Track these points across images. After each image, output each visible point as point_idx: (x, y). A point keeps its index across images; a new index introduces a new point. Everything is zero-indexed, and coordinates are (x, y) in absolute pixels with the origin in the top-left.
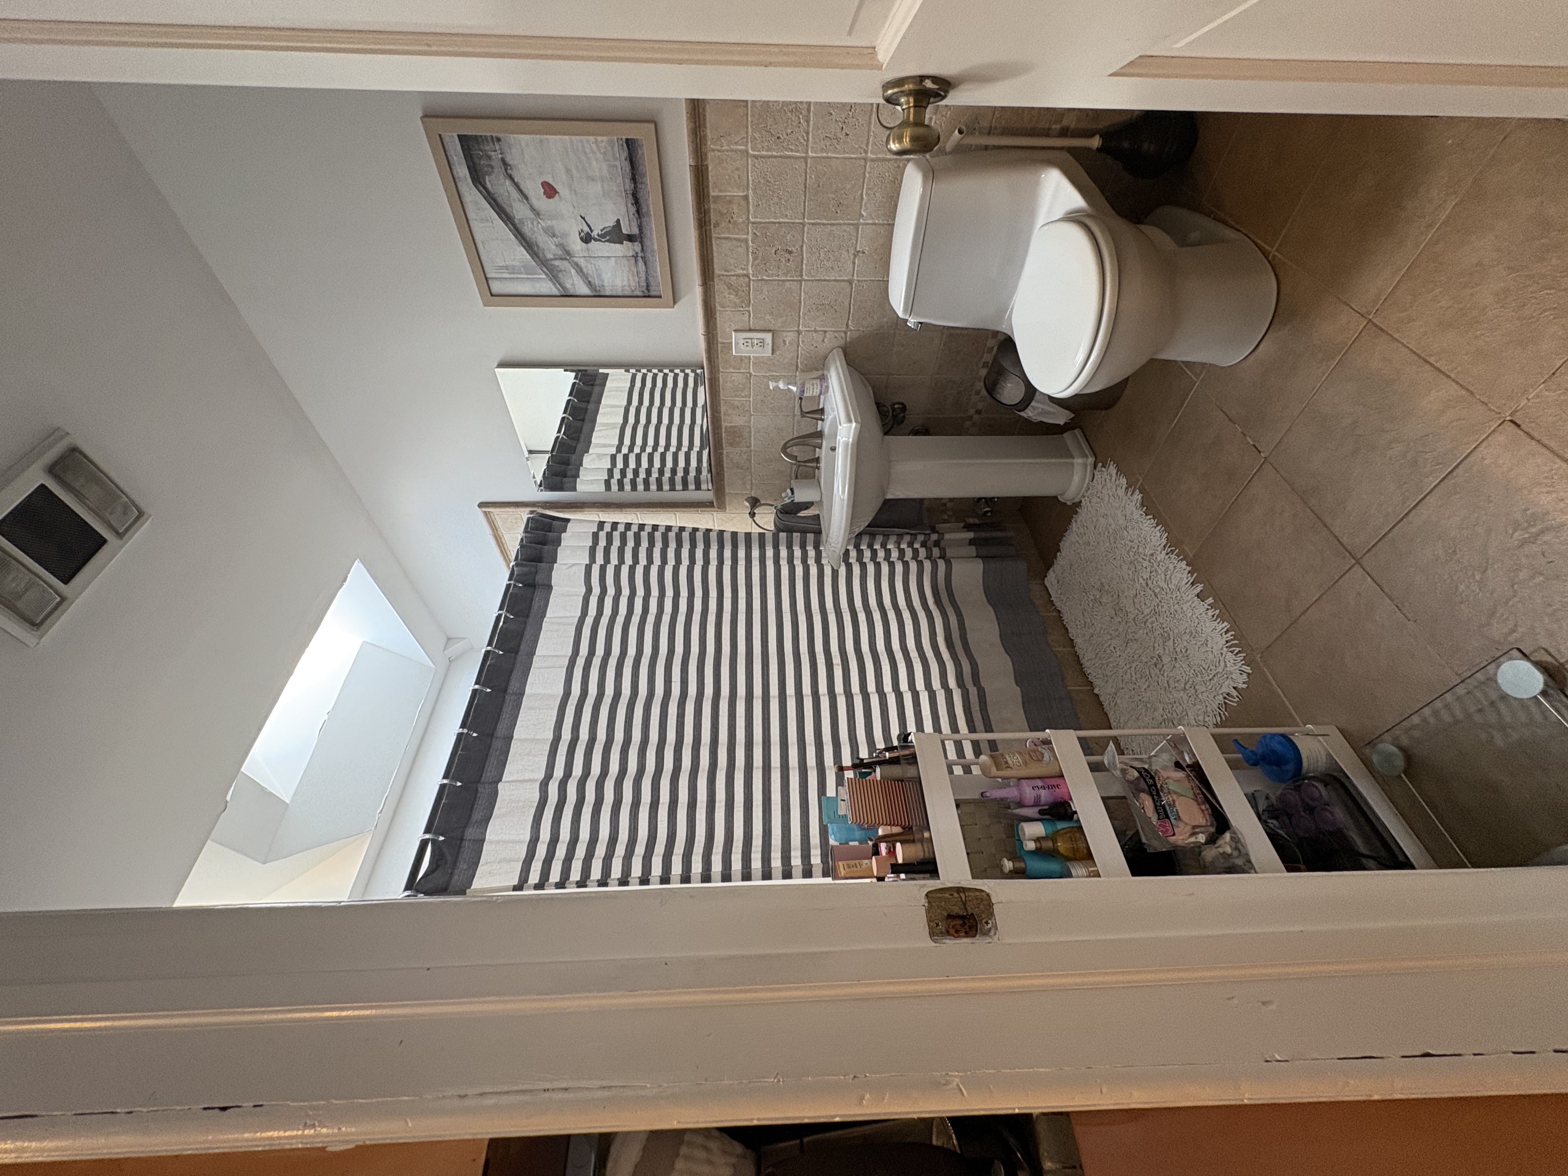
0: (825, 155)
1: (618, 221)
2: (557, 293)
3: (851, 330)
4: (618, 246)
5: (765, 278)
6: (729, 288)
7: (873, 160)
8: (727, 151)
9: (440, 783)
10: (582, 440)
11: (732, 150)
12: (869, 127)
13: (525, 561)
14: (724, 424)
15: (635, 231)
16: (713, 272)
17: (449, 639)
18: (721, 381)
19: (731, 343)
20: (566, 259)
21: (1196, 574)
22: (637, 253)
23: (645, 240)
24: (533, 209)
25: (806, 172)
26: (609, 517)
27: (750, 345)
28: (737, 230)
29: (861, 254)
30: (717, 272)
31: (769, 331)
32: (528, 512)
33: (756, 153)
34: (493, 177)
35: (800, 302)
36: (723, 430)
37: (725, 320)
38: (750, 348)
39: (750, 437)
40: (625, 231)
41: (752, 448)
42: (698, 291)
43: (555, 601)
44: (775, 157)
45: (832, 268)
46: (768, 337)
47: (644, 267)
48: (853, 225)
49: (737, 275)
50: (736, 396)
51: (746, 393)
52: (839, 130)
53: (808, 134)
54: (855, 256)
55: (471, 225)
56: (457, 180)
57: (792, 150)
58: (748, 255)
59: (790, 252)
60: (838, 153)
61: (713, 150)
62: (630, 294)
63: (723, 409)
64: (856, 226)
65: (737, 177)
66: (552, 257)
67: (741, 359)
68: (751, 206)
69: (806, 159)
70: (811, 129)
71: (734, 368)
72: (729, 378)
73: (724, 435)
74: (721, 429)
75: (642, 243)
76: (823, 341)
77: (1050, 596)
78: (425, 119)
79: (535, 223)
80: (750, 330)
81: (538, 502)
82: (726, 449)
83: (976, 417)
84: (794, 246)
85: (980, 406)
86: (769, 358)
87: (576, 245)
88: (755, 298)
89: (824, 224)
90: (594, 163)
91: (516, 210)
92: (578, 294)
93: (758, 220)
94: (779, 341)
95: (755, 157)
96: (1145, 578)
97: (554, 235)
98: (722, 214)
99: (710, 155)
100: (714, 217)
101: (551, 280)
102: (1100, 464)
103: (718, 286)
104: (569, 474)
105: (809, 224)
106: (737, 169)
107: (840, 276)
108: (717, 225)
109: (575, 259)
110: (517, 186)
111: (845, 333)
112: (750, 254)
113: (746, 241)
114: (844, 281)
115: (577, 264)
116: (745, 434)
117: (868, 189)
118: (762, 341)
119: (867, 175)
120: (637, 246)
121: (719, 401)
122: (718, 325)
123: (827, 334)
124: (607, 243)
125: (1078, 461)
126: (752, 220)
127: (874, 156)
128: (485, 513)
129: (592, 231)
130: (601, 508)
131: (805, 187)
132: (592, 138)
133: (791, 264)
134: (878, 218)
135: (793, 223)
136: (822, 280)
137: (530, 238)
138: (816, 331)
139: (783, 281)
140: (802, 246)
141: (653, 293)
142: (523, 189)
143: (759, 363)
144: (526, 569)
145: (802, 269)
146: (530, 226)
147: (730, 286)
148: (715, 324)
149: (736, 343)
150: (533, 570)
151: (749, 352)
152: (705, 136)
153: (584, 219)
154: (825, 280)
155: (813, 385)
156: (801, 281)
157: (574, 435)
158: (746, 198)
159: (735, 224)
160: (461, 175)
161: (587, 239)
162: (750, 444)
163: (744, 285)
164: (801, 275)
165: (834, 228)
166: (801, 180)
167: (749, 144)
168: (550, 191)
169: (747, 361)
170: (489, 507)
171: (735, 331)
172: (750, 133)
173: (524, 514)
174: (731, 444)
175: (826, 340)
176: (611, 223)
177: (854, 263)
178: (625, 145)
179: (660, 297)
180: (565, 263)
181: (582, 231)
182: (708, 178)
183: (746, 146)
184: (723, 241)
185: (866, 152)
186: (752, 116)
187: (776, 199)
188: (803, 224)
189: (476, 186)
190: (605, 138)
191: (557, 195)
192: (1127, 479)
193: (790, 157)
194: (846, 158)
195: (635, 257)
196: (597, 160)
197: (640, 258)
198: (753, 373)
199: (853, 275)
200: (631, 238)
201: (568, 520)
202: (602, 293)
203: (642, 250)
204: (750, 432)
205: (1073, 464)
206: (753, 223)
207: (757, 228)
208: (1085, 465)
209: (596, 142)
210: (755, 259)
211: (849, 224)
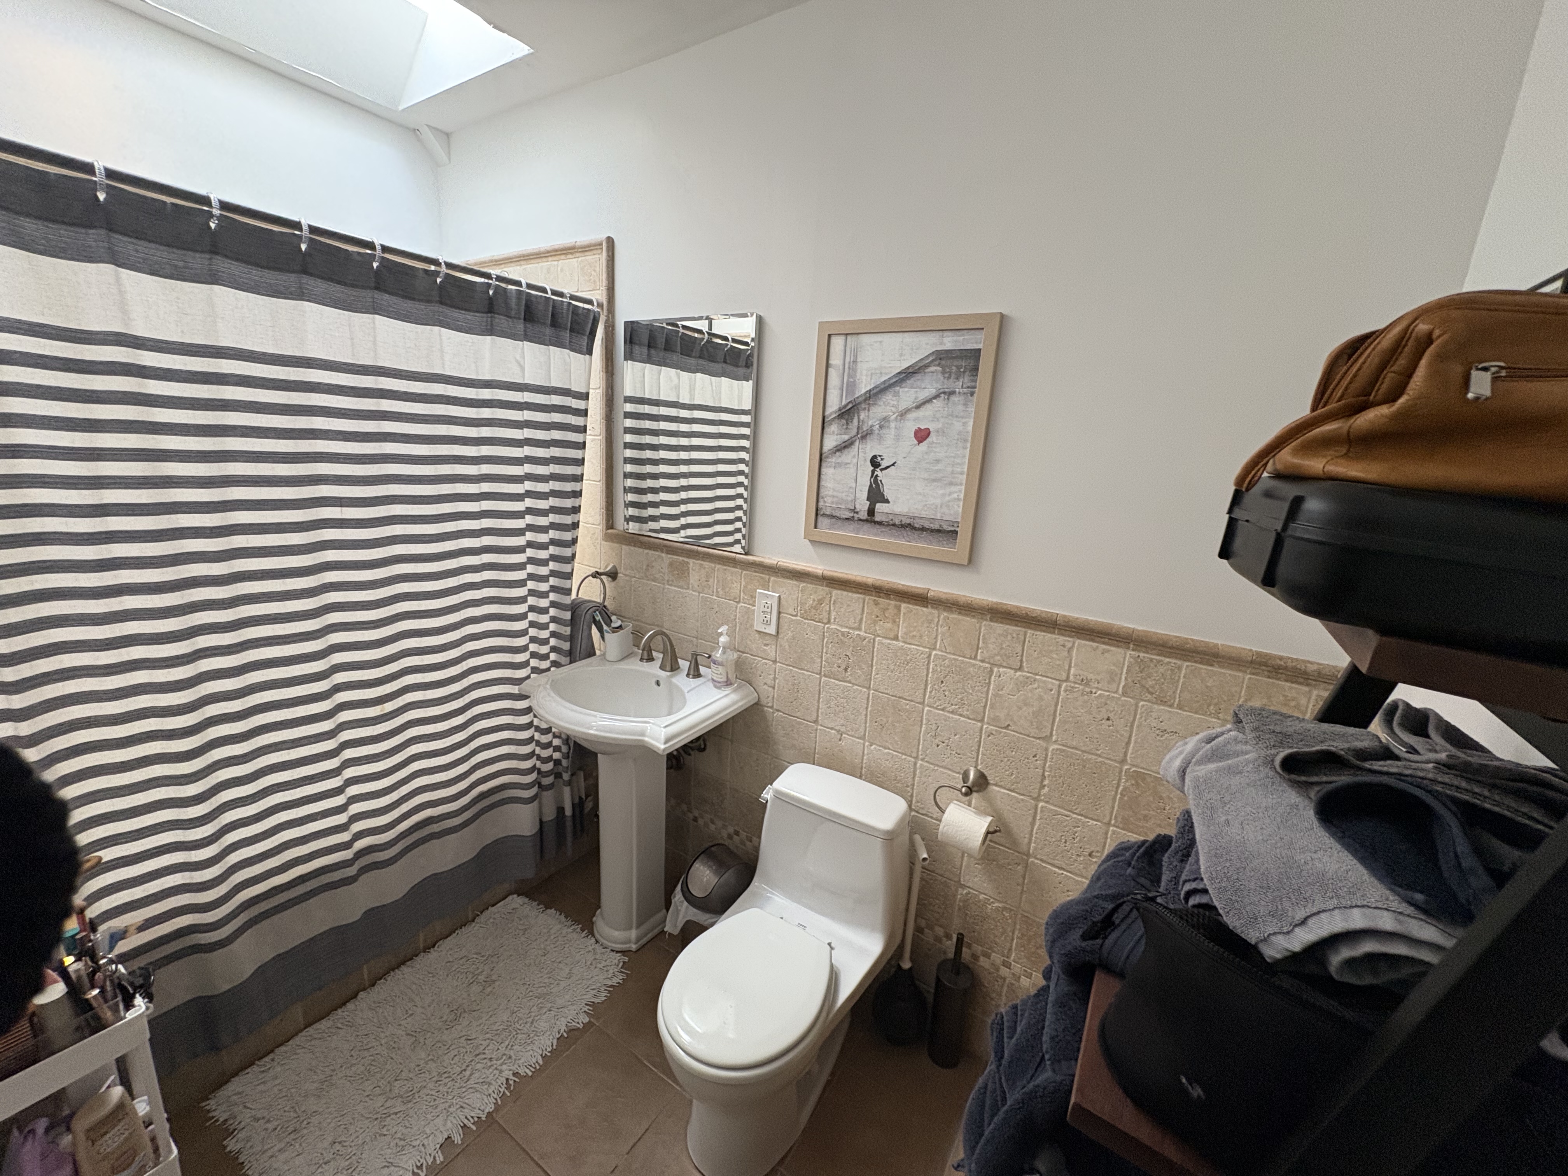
0: (924, 722)
1: (887, 501)
2: (827, 413)
3: (773, 713)
4: (865, 495)
5: (826, 640)
6: (819, 600)
7: (915, 764)
8: (937, 630)
9: (96, 164)
10: (701, 361)
11: (937, 636)
12: (942, 767)
13: (527, 301)
14: (691, 561)
15: (877, 518)
16: (835, 588)
17: (448, 135)
18: (733, 569)
19: (768, 590)
20: (858, 433)
21: (474, 1128)
22: (857, 513)
23: (869, 525)
24: (908, 411)
25: (912, 701)
26: (595, 406)
27: (766, 609)
28: (869, 622)
29: (839, 737)
30: (835, 592)
31: (778, 632)
32: (600, 301)
33: (932, 657)
34: (940, 376)
35: (802, 669)
36: (686, 560)
37: (790, 589)
38: (762, 609)
39: (678, 587)
40: (878, 505)
41: (667, 587)
42: (818, 568)
43: (467, 341)
44: (927, 675)
45: (829, 707)
46: (772, 630)
47: (844, 517)
48: (865, 735)
49: (830, 611)
50: (718, 581)
51: (721, 593)
52: (943, 739)
53: (943, 710)
54: (838, 731)
55: (898, 334)
56: (941, 333)
57: (931, 692)
58: (847, 627)
59: (846, 670)
60: (924, 735)
61: (939, 617)
62: (821, 495)
63: (706, 564)
64: (863, 738)
65: (914, 633)
66: (861, 418)
67: (753, 597)
68: (888, 641)
69: (923, 703)
70: (946, 713)
71: (745, 587)
72: (737, 580)
73: (681, 558)
74: (688, 557)
75: (867, 521)
76: (765, 684)
77: (493, 905)
78: (998, 319)
79: (893, 409)
80: (779, 613)
81: (613, 316)
82: (667, 558)
83: (691, 816)
84: (851, 675)
85: (701, 822)
86: (752, 626)
87: (870, 449)
88: (809, 625)
89: (867, 708)
90: (941, 492)
91: (908, 392)
92: (825, 436)
93: (876, 645)
94: (768, 640)
95: (930, 655)
96: (486, 1051)
97: (881, 427)
98: (885, 610)
99: (935, 612)
100: (883, 601)
101: (840, 409)
102: (626, 959)
103: (822, 590)
104: (653, 351)
105: (869, 694)
106: (921, 637)
107: (822, 713)
108: (877, 604)
109: (857, 443)
110: (928, 401)
111: (772, 707)
112: (847, 630)
113: (859, 629)
114: (818, 716)
115: (852, 443)
116: (681, 583)
117: (893, 755)
118: (768, 623)
119: (904, 757)
120: (864, 515)
121: (715, 563)
122: (785, 580)
123: (771, 689)
124: (869, 484)
125: (633, 934)
126: (878, 639)
127: (918, 765)
128: (601, 244)
129: (881, 470)
130: (606, 396)
131: (900, 698)
132: (962, 496)
133: (835, 669)
134: (868, 759)
135: (870, 679)
136: (819, 695)
137: (880, 399)
138: (775, 679)
139: (822, 657)
140: (850, 682)
141: (820, 519)
142: (925, 407)
143: (748, 614)
144: (513, 302)
145: (830, 678)
146: (892, 402)
147: (820, 602)
148: (787, 578)
149: (767, 596)
150: (513, 313)
151: (759, 609)
152: (952, 612)
153: (893, 465)
154: (819, 698)
155: (721, 674)
156: (820, 674)
157: (705, 353)
158: (896, 638)
159: (875, 623)
160: (946, 340)
161: (875, 463)
162: (671, 585)
163: (821, 617)
164: (825, 676)
165: (863, 717)
166: (906, 695)
167: (940, 653)
168: (922, 436)
169: (751, 602)
170: (608, 251)
171: (780, 597)
172: (949, 656)
173: (598, 295)
174: (671, 564)
175: (766, 687)
176: (887, 494)
177: (832, 729)
178: (953, 529)
179: (816, 527)
180: (854, 432)
181: (882, 459)
182: (916, 605)
183: (939, 650)
184: (861, 605)
185: (922, 760)
186: (963, 662)
187: (892, 667)
188: (869, 688)
189: (933, 353)
190: (960, 510)
191: (916, 442)
192: (603, 1002)
193: (925, 689)
194: (919, 740)
195: (854, 511)
196: (943, 495)
197: (852, 515)
198: (739, 605)
199: (821, 725)
200: (871, 512)
201: (590, 352)
202: (824, 464)
203: (860, 520)
204: (682, 587)
205: (630, 928)
206: (874, 640)
207: (869, 642)
208: (629, 942)
209: (959, 500)
210: (843, 634)
211: (865, 731)
